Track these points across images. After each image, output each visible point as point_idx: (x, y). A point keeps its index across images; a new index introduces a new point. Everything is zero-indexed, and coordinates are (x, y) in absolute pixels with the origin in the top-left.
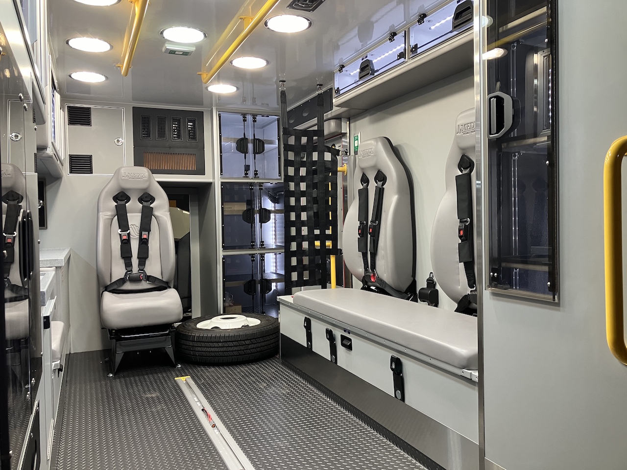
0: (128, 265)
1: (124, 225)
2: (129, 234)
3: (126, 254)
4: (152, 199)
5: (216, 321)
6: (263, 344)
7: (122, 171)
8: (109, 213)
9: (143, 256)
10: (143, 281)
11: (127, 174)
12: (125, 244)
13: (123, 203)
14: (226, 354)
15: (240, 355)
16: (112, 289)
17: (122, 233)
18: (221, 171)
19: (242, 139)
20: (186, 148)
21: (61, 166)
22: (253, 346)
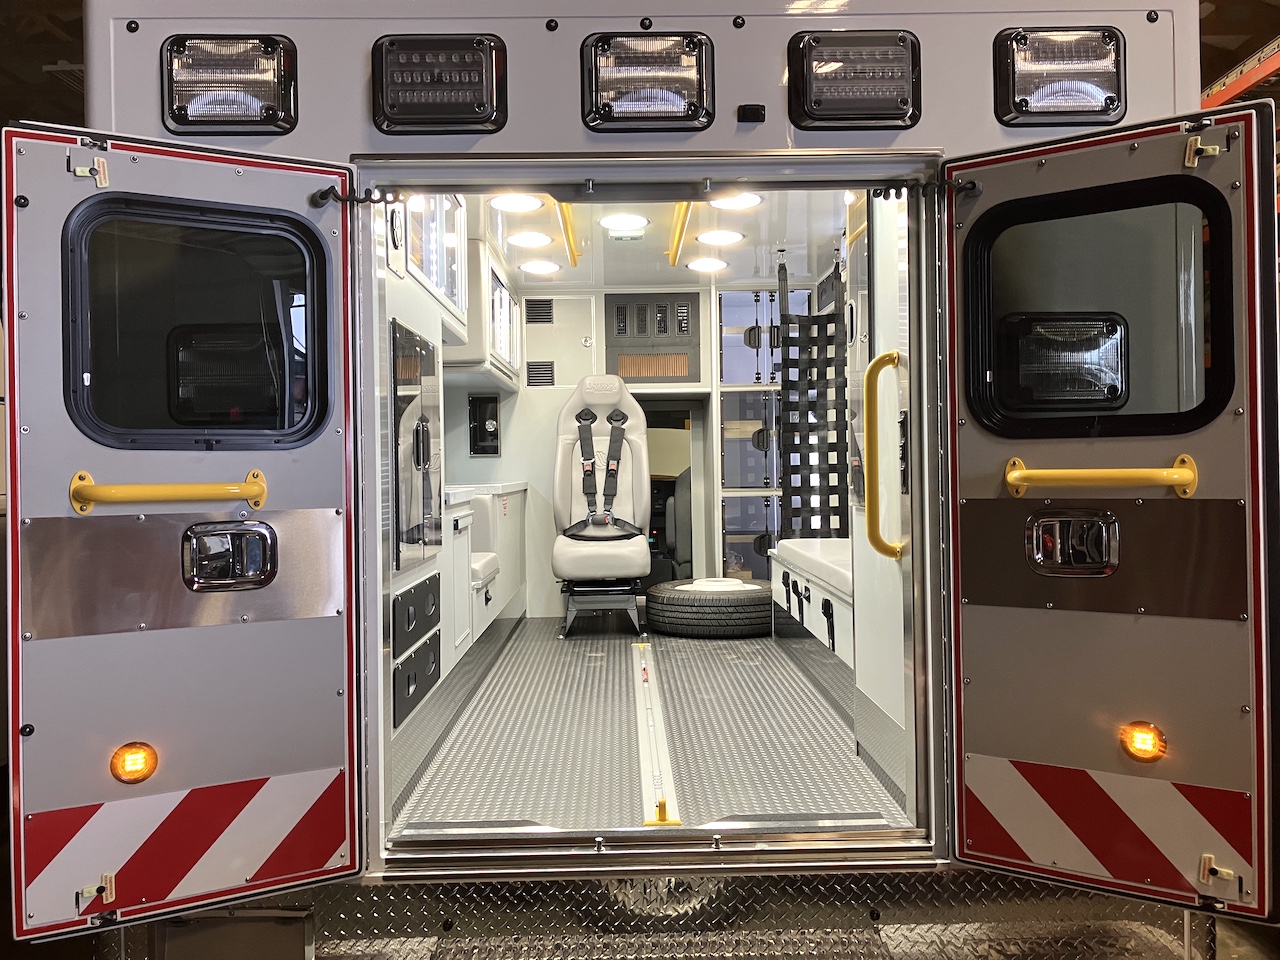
0: (592, 503)
1: (588, 452)
2: (593, 464)
3: (589, 491)
4: (624, 418)
5: (702, 583)
6: (754, 615)
7: (587, 381)
8: (572, 437)
9: (610, 495)
10: (609, 525)
11: (592, 385)
12: (589, 475)
13: (588, 422)
14: (702, 623)
15: (720, 626)
16: (570, 533)
17: (586, 463)
18: (721, 377)
19: (752, 329)
20: (674, 345)
21: (511, 378)
22: (738, 615)
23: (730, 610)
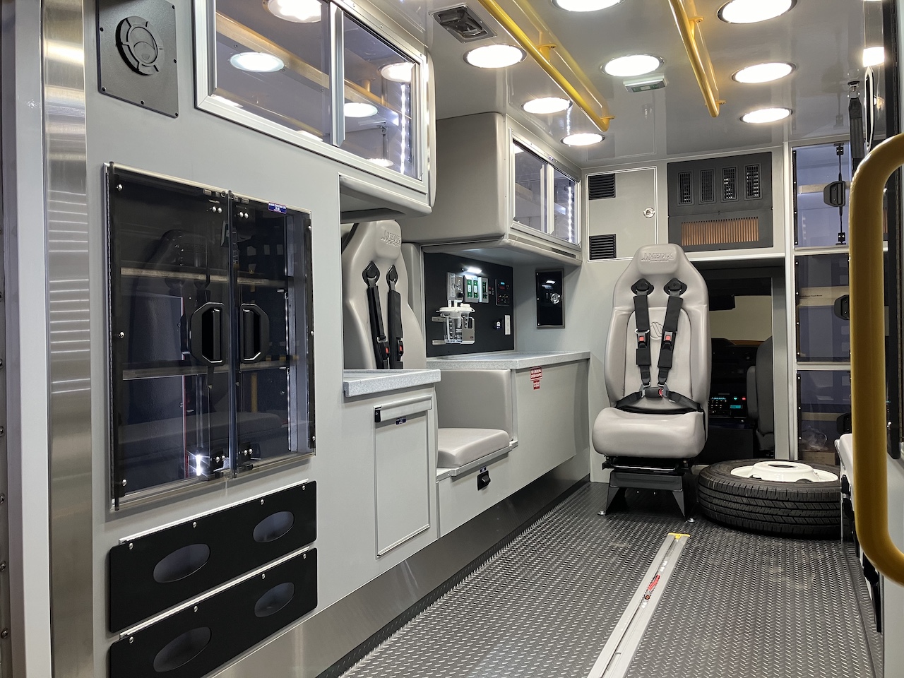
0: (645, 375)
1: (643, 323)
2: (648, 336)
3: (644, 362)
4: (683, 288)
5: (760, 468)
6: (820, 514)
8: (627, 308)
9: (665, 366)
10: (664, 398)
11: (648, 255)
12: (644, 346)
13: (644, 293)
14: (753, 516)
15: (775, 522)
16: (620, 405)
17: (640, 334)
18: (796, 240)
19: (834, 185)
20: (743, 209)
21: (573, 256)
22: (798, 513)
23: (789, 505)
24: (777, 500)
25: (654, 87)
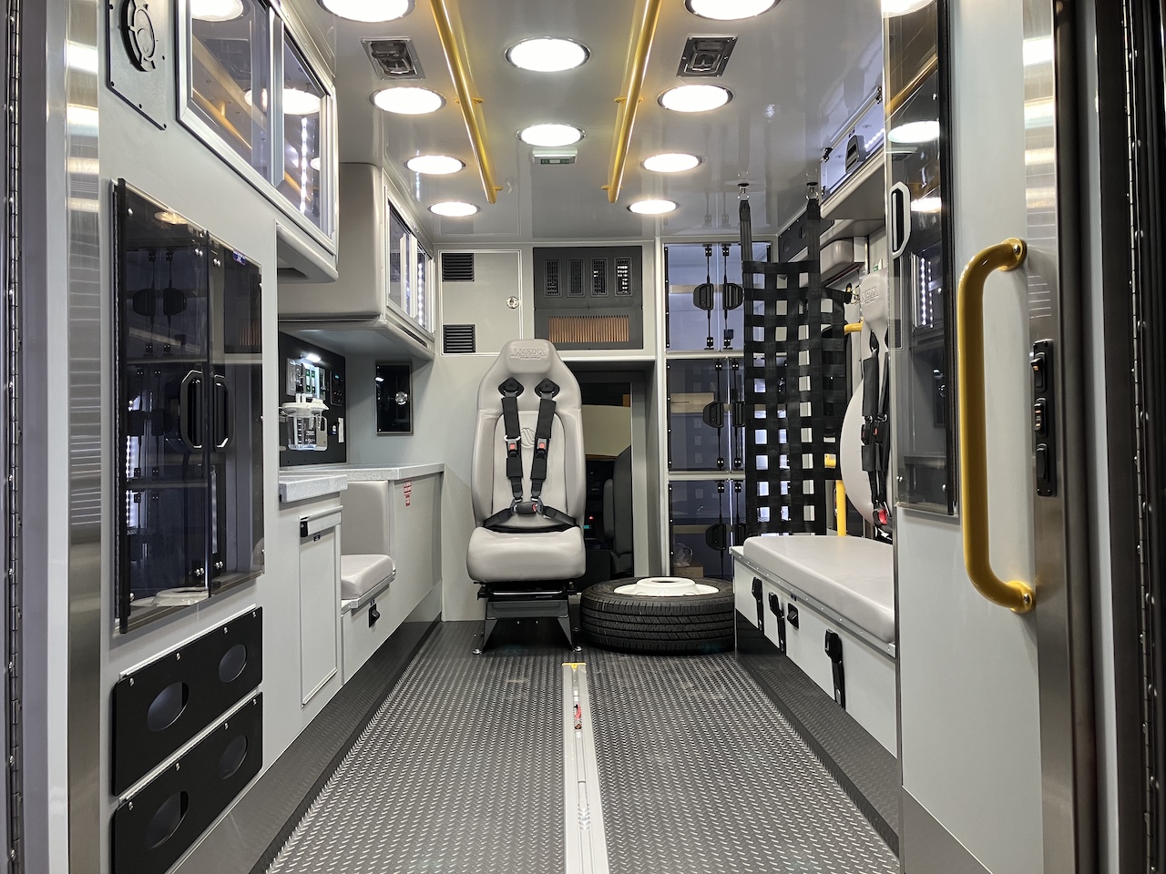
0: (517, 489)
1: (513, 429)
2: (519, 443)
3: (514, 473)
4: (556, 389)
5: (646, 585)
6: (711, 626)
7: (512, 346)
8: (494, 411)
9: (539, 478)
10: (537, 514)
11: (518, 351)
12: (514, 456)
13: (513, 394)
14: (647, 635)
15: (670, 640)
16: (491, 524)
17: (510, 441)
18: (667, 342)
19: (703, 286)
20: (614, 306)
21: (424, 344)
22: (692, 627)
23: (683, 620)
24: (671, 616)
25: (564, 161)
